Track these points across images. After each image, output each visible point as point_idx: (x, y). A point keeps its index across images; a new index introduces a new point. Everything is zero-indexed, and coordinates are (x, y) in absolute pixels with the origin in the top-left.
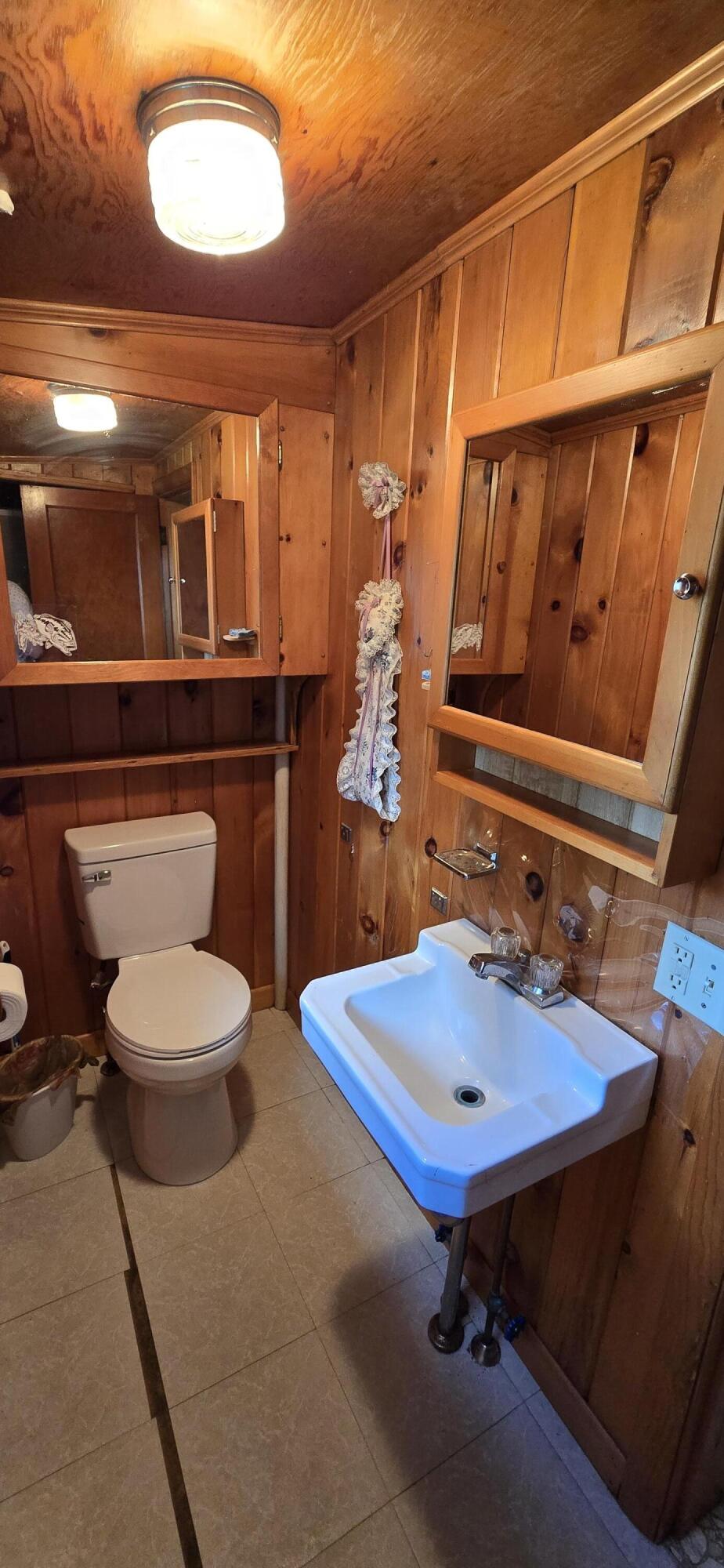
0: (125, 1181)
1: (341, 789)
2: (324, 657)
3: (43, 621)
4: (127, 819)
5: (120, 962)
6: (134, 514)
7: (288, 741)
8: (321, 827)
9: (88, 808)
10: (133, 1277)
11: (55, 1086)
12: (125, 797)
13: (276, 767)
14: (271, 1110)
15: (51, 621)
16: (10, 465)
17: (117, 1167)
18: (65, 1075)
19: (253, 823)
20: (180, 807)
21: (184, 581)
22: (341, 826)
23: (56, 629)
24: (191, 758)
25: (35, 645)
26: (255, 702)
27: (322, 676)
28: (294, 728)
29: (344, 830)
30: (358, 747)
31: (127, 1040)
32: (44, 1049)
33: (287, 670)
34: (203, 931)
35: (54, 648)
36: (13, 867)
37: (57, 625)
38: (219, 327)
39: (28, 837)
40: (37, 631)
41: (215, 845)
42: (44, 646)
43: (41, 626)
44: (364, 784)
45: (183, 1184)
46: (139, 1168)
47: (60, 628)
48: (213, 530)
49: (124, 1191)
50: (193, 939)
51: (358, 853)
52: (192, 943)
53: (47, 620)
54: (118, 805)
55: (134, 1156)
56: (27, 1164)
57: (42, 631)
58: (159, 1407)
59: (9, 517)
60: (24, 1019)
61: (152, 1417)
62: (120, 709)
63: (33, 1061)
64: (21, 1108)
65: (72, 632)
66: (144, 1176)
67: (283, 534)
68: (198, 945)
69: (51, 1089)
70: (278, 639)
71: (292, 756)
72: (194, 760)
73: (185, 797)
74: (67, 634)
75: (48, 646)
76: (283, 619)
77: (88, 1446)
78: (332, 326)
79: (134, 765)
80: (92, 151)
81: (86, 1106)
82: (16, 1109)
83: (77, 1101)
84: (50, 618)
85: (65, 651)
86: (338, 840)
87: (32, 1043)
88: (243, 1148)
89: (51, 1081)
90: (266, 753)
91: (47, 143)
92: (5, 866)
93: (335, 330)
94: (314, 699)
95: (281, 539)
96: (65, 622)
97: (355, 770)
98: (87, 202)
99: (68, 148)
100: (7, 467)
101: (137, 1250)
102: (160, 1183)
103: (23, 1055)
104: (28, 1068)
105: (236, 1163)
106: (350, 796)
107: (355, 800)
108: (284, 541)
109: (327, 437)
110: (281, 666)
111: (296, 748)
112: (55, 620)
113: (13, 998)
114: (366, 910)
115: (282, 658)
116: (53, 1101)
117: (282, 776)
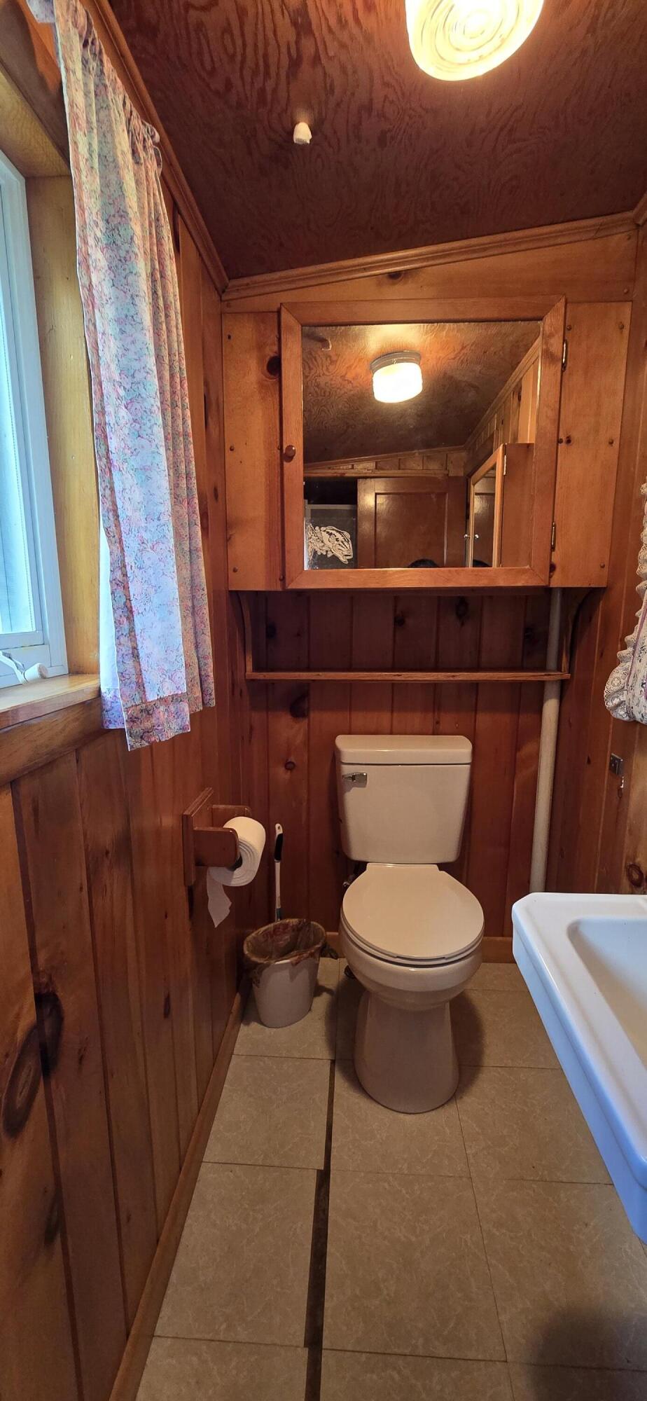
0: (340, 1081)
1: (610, 704)
2: (603, 567)
3: (328, 533)
4: (391, 733)
5: (368, 865)
6: (445, 494)
7: (559, 669)
8: (589, 761)
9: (359, 718)
10: (324, 1178)
11: (294, 962)
12: (392, 712)
13: (545, 697)
14: (499, 1069)
15: (334, 532)
16: (353, 465)
17: (336, 1064)
18: (305, 955)
19: (515, 756)
20: (441, 727)
21: (477, 536)
22: (611, 756)
23: (337, 540)
24: (454, 676)
25: (319, 554)
26: (527, 629)
27: (602, 588)
28: (566, 655)
29: (613, 760)
30: (633, 655)
31: (353, 932)
32: (298, 929)
33: (557, 581)
34: (450, 856)
35: (334, 557)
36: (295, 762)
37: (338, 536)
38: (507, 241)
39: (309, 740)
40: (322, 542)
41: (469, 766)
42: (326, 555)
43: (325, 536)
44: (637, 695)
45: (397, 1109)
46: (355, 1072)
47: (341, 538)
48: (503, 473)
49: (337, 1090)
50: (441, 860)
51: (628, 788)
52: (438, 864)
53: (330, 531)
54: (385, 718)
55: (353, 1061)
56: (267, 1029)
57: (326, 541)
58: (314, 1339)
59: (350, 510)
60: (256, 869)
61: (305, 1346)
62: (395, 628)
63: (286, 937)
64: (266, 971)
65: (350, 543)
66: (357, 1082)
67: (563, 436)
68: (442, 866)
69: (291, 963)
70: (549, 548)
71: (563, 684)
72: (456, 679)
73: (447, 719)
74: (346, 543)
75: (330, 555)
76: (557, 526)
77: (243, 1335)
78: (631, 208)
79: (399, 678)
80: (365, 31)
81: (325, 997)
82: (260, 972)
83: (317, 990)
84: (333, 530)
85: (343, 559)
86: (607, 774)
87: (288, 921)
88: (461, 1098)
89: (292, 957)
90: (533, 679)
91: (328, 38)
92: (289, 760)
93: (636, 210)
94: (591, 618)
95: (559, 441)
96: (345, 533)
97: (628, 681)
98: (369, 108)
99: (345, 37)
100: (350, 467)
101: (334, 1153)
102: (371, 1098)
103: (279, 928)
104: (281, 942)
105: (451, 1111)
106: (621, 714)
107: (627, 718)
108: (562, 446)
109: (622, 327)
110: (550, 577)
111: (567, 676)
112: (337, 531)
113: (248, 847)
114: (635, 857)
115: (553, 568)
116: (292, 977)
117: (551, 708)
